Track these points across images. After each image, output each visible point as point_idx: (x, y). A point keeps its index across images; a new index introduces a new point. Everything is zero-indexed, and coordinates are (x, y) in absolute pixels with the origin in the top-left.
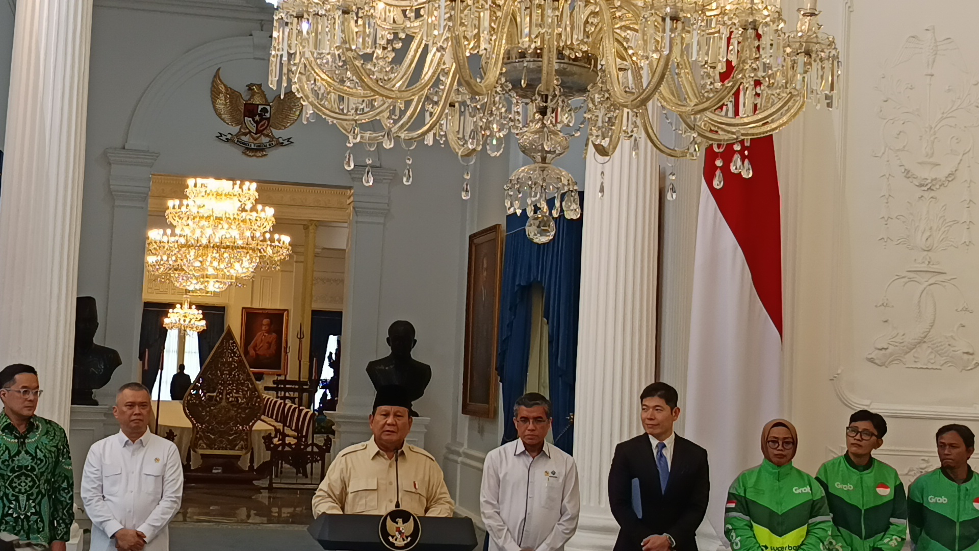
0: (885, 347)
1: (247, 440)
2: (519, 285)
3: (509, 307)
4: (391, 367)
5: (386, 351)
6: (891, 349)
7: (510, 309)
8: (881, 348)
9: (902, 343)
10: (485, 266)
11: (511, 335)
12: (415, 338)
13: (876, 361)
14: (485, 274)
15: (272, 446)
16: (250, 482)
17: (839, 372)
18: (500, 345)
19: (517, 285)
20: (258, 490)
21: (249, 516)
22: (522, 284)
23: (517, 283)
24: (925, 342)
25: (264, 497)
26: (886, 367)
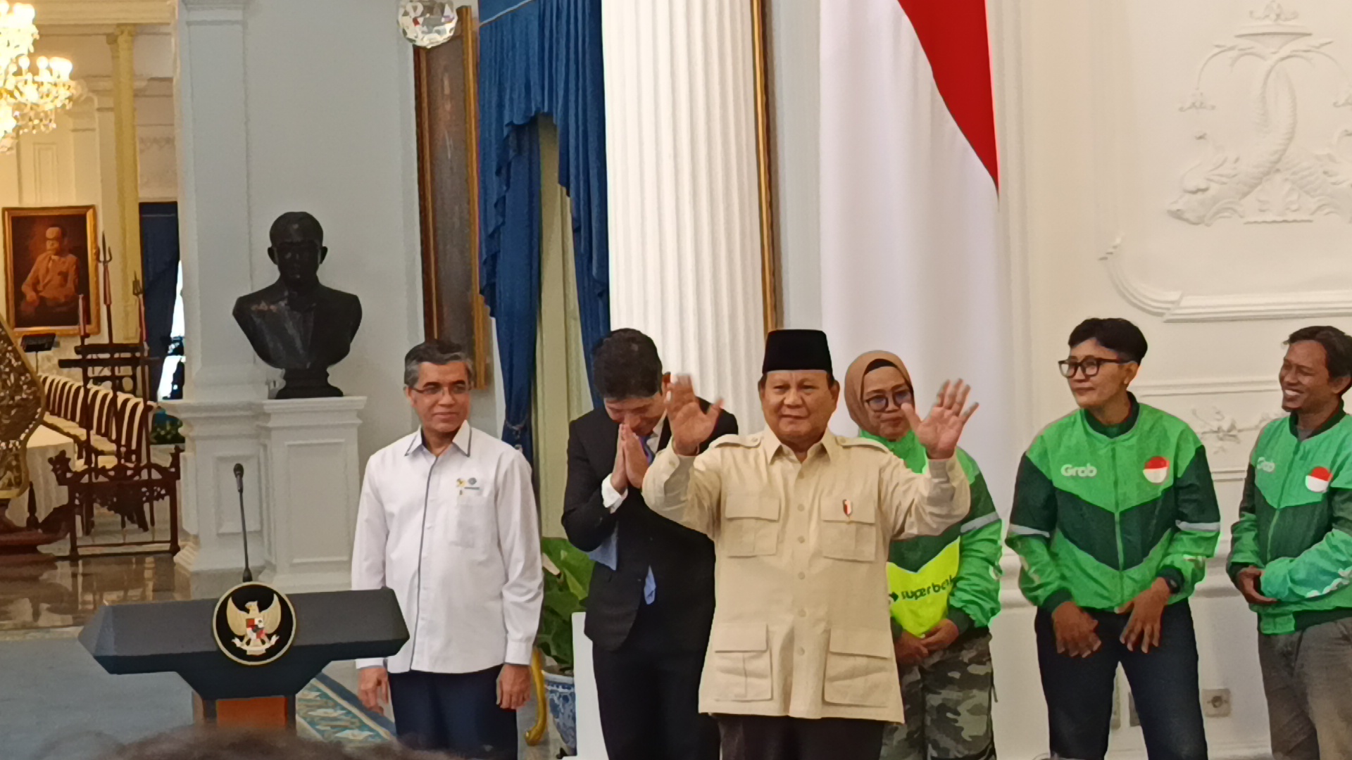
0: (1203, 186)
1: (18, 468)
2: (511, 124)
3: (494, 169)
4: (283, 304)
5: (269, 274)
6: (1214, 188)
7: (498, 172)
8: (1194, 189)
9: (1234, 176)
10: (447, 91)
11: (503, 223)
12: (324, 244)
13: (1187, 215)
14: (448, 107)
15: (69, 475)
16: (31, 548)
17: (1118, 241)
18: (483, 245)
19: (507, 125)
20: (51, 562)
21: (36, 614)
22: (516, 122)
23: (506, 121)
24: (1278, 171)
25: (62, 575)
26: (1208, 225)
